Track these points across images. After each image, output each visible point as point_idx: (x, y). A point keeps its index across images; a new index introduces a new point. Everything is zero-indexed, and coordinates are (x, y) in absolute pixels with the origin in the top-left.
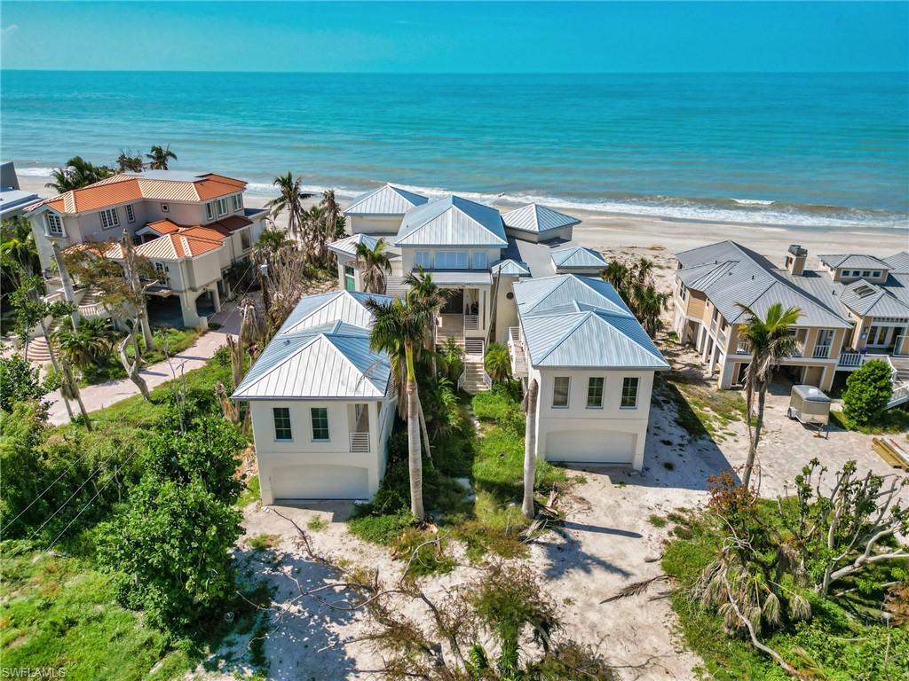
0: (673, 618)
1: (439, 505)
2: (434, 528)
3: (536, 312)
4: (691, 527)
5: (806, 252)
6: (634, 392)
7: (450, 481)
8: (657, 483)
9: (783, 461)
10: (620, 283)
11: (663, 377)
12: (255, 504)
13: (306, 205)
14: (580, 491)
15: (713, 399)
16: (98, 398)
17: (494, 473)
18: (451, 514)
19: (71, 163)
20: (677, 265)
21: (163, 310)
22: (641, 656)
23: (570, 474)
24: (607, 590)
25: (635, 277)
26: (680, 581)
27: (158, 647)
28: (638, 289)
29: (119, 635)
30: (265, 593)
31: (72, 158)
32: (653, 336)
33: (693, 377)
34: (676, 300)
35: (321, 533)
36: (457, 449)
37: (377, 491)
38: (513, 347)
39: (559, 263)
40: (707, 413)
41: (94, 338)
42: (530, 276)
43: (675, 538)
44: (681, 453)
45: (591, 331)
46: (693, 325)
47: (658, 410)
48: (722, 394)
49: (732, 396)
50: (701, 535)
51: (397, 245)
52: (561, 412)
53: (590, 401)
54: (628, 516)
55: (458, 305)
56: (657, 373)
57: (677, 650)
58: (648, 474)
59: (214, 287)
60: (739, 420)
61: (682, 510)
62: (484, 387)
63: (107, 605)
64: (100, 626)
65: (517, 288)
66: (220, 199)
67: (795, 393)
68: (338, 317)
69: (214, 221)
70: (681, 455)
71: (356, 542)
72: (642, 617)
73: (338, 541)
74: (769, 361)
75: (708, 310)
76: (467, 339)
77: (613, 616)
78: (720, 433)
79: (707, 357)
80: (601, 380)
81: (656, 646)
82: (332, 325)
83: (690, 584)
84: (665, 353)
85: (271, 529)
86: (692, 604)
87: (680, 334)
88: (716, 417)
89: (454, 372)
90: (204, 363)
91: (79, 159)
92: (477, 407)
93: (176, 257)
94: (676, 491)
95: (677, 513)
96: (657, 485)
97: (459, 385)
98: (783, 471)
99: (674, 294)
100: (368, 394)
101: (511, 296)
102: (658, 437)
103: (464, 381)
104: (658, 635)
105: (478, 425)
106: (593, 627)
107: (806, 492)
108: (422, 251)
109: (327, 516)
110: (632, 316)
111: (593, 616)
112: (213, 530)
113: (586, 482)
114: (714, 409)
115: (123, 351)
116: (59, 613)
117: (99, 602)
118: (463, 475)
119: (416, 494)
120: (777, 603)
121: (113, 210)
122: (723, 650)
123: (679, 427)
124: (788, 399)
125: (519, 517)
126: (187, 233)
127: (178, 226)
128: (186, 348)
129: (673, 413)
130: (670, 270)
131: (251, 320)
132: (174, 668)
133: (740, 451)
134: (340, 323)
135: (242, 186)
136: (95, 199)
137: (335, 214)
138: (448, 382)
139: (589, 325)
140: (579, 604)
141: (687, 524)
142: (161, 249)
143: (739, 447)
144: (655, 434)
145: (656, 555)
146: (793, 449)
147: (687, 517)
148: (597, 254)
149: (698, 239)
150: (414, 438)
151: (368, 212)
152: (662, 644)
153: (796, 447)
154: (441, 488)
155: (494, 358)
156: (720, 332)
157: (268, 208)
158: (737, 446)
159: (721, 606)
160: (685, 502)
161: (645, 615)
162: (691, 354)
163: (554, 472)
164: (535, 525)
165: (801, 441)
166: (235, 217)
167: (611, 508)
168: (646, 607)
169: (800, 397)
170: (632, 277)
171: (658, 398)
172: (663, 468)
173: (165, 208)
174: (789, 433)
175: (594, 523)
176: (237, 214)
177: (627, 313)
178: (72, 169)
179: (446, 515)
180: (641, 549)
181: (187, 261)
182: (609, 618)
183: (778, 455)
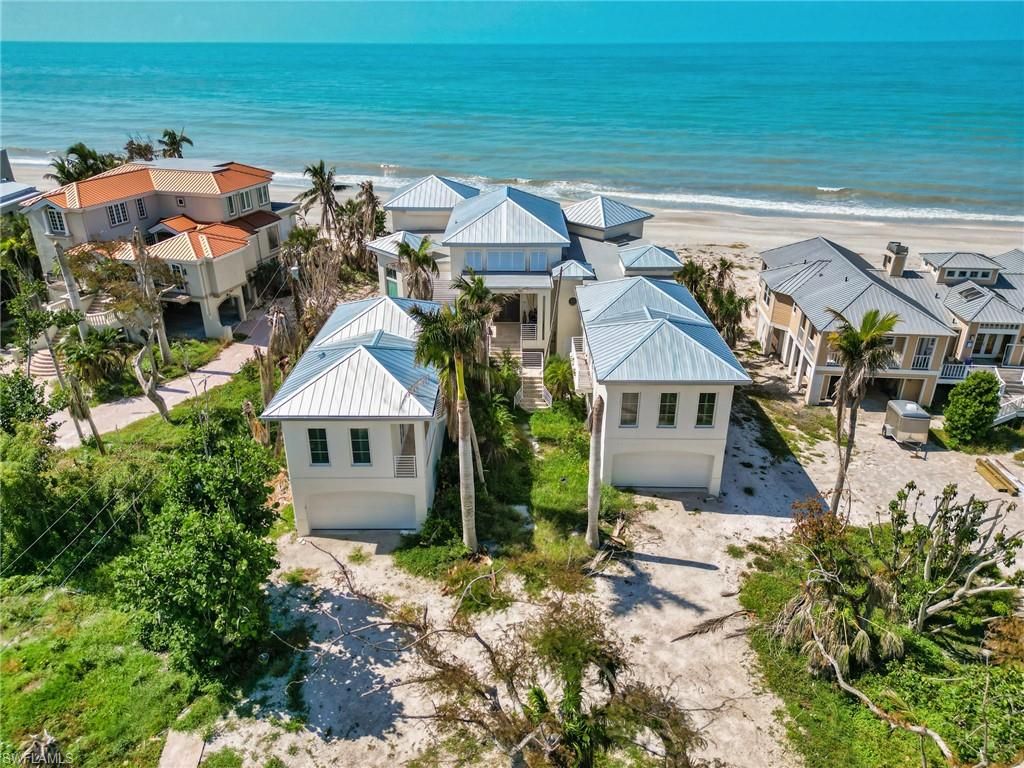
0: (752, 657)
1: (493, 534)
2: (489, 561)
3: (603, 320)
4: (773, 558)
5: (906, 250)
6: (711, 410)
7: (506, 508)
9: (876, 485)
10: (696, 287)
11: (744, 391)
12: (291, 534)
13: (341, 198)
14: (650, 518)
15: (799, 416)
16: (111, 418)
17: (554, 500)
18: (507, 544)
19: (72, 151)
20: (761, 265)
21: (182, 318)
22: (716, 699)
23: (639, 500)
24: (679, 627)
25: (713, 279)
26: (760, 617)
27: (186, 692)
28: (717, 293)
29: (142, 679)
30: (303, 632)
31: (72, 144)
32: (732, 346)
33: (778, 391)
34: (759, 305)
35: (363, 566)
36: (513, 473)
37: (425, 520)
38: (576, 359)
39: (627, 264)
40: (792, 432)
41: (104, 351)
42: (595, 278)
43: (755, 570)
44: (763, 476)
45: (664, 340)
46: (778, 334)
47: (737, 429)
48: (810, 411)
49: (821, 412)
50: (783, 567)
51: (445, 244)
52: (629, 431)
53: (661, 419)
54: (703, 546)
55: (514, 312)
56: (736, 387)
57: (755, 691)
58: (725, 499)
59: (238, 293)
60: (828, 439)
61: (763, 539)
62: (543, 404)
63: (128, 647)
64: (121, 669)
65: (581, 293)
66: (243, 191)
67: (891, 409)
68: (379, 327)
69: (236, 217)
70: (762, 479)
71: (402, 576)
72: (717, 656)
73: (382, 575)
74: (862, 373)
75: (795, 317)
76: (524, 350)
77: (685, 656)
78: (806, 454)
79: (793, 369)
80: (674, 396)
81: (732, 687)
82: (373, 336)
83: (771, 620)
84: (745, 364)
85: (308, 562)
86: (773, 642)
87: (763, 343)
88: (802, 436)
89: (510, 388)
90: (229, 378)
91: (81, 146)
92: (535, 427)
93: (195, 258)
94: (757, 519)
95: (758, 542)
96: (735, 512)
97: (516, 402)
98: (876, 495)
99: (757, 298)
100: (414, 413)
101: (573, 301)
102: (738, 459)
103: (520, 397)
104: (735, 676)
105: (537, 446)
106: (664, 667)
107: (901, 519)
108: (473, 250)
109: (369, 548)
110: (710, 324)
111: (663, 656)
112: (243, 565)
113: (657, 509)
114: (800, 427)
115: (137, 365)
116: (75, 655)
117: (119, 643)
118: (520, 502)
119: (468, 523)
120: (867, 641)
121: (122, 205)
122: (806, 691)
123: (760, 447)
124: (883, 415)
125: (582, 548)
126: (208, 230)
127: (196, 222)
128: (209, 361)
129: (754, 432)
130: (753, 271)
131: (281, 330)
132: (204, 714)
133: (828, 474)
134: (382, 333)
135: (267, 176)
136: (101, 192)
137: (374, 209)
138: (503, 399)
139: (662, 335)
140: (648, 642)
141: (768, 555)
142: (177, 249)
143: (829, 468)
144: (735, 456)
145: (734, 589)
146: (887, 472)
147: (769, 547)
148: (671, 253)
149: (786, 235)
150: (465, 461)
151: (411, 205)
152: (740, 685)
153: (891, 469)
154: (496, 517)
155: (555, 372)
156: (808, 341)
157: (298, 202)
158: (826, 468)
159: (804, 643)
160: (767, 530)
161: (721, 654)
162: (776, 366)
163: (622, 498)
164: (600, 556)
165: (896, 462)
166: (260, 212)
167: (685, 538)
168: (722, 645)
169: (896, 413)
170: (710, 279)
171: (737, 415)
172: (742, 493)
173: (181, 202)
174: (884, 454)
175: (665, 554)
176: (262, 209)
177: (704, 321)
178: (73, 157)
179: (502, 546)
180: (717, 582)
181: (207, 263)
182: (682, 657)
183: (871, 478)
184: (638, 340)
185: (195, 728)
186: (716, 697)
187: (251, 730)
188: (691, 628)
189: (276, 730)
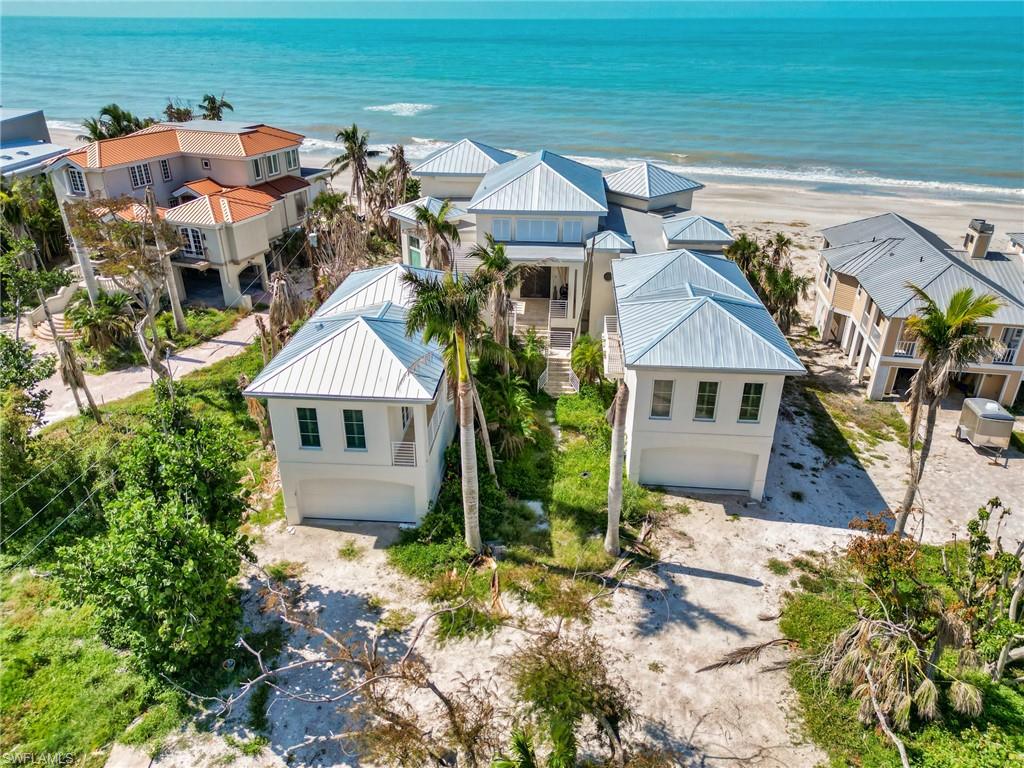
0: (792, 697)
1: (501, 534)
2: (493, 564)
3: (637, 297)
4: (822, 577)
5: (992, 228)
6: (757, 403)
7: (517, 504)
8: (781, 517)
9: (948, 495)
10: (748, 264)
11: (797, 382)
12: (280, 522)
13: (373, 164)
14: (681, 523)
15: (859, 412)
16: (114, 388)
17: (572, 497)
18: (514, 545)
19: (105, 111)
20: (822, 244)
21: (201, 285)
22: (746, 747)
23: (671, 501)
24: (706, 655)
25: (768, 257)
26: (804, 648)
27: (139, 699)
28: (771, 271)
29: (96, 681)
30: (274, 639)
31: (106, 104)
32: (786, 331)
33: (837, 383)
34: (817, 288)
35: (354, 563)
36: (529, 465)
37: (425, 514)
38: (607, 341)
39: (671, 236)
40: (850, 429)
41: (114, 316)
42: (634, 251)
43: (800, 589)
44: (815, 479)
45: (705, 321)
46: (839, 319)
47: (787, 425)
48: (871, 407)
49: (885, 409)
50: (834, 588)
51: (470, 211)
52: (660, 423)
53: (699, 410)
54: (740, 558)
55: (539, 285)
56: (787, 378)
57: (795, 741)
58: (769, 505)
59: (261, 260)
60: (892, 440)
61: (812, 553)
62: (570, 388)
63: (89, 640)
64: (75, 668)
65: (618, 267)
66: (271, 154)
67: (967, 407)
68: (387, 298)
69: (262, 181)
70: (813, 483)
71: (395, 576)
72: (750, 694)
73: (373, 574)
74: (947, 367)
75: (860, 301)
76: (552, 329)
77: (712, 690)
78: (866, 455)
79: (854, 359)
80: (714, 386)
81: (767, 734)
82: (379, 307)
83: (817, 654)
84: (799, 352)
85: (294, 555)
86: (818, 680)
87: (821, 329)
88: (861, 435)
89: (531, 371)
90: (242, 350)
91: (115, 107)
92: (563, 413)
93: (214, 222)
94: (805, 529)
95: (804, 556)
96: (781, 519)
97: (539, 385)
98: (947, 507)
99: (817, 279)
100: (412, 395)
101: (608, 277)
102: (785, 458)
103: (546, 383)
104: (770, 720)
105: (559, 435)
106: (685, 703)
107: (982, 542)
108: (501, 218)
109: (365, 541)
110: (761, 304)
111: (686, 689)
113: (689, 513)
114: (859, 424)
115: (146, 332)
116: (28, 650)
117: (79, 636)
118: (533, 497)
119: (471, 520)
120: (935, 692)
121: (145, 166)
122: (856, 744)
123: (813, 446)
124: (958, 414)
125: (600, 554)
126: (230, 195)
127: (222, 186)
128: (225, 331)
129: (806, 429)
130: (813, 251)
131: (282, 298)
132: (156, 727)
133: (890, 480)
134: (390, 305)
135: (298, 139)
136: (127, 152)
137: (405, 174)
138: (523, 382)
139: (703, 314)
140: (668, 671)
141: (816, 572)
142: (196, 213)
143: (890, 473)
144: (782, 454)
145: (774, 611)
146: (961, 480)
147: (818, 563)
148: (720, 225)
149: (852, 214)
150: (468, 451)
151: (441, 171)
152: (775, 731)
153: (964, 477)
154: (506, 514)
155: (584, 354)
156: (873, 328)
157: (330, 167)
158: (888, 473)
159: (857, 685)
160: (816, 543)
161: (755, 691)
162: (835, 355)
163: (650, 498)
164: (621, 564)
165: (972, 469)
166: (289, 177)
167: (720, 547)
168: (757, 679)
169: (973, 413)
170: (764, 257)
171: (788, 408)
172: (790, 499)
173: (206, 164)
174: (957, 459)
175: (696, 565)
176: (291, 174)
177: (756, 301)
178: (107, 118)
179: (509, 547)
180: (754, 602)
181: (226, 228)
182: (707, 692)
183: (941, 486)
184: (675, 321)
185: (143, 742)
186: (746, 745)
187: (205, 749)
188: (721, 657)
189: (232, 751)
